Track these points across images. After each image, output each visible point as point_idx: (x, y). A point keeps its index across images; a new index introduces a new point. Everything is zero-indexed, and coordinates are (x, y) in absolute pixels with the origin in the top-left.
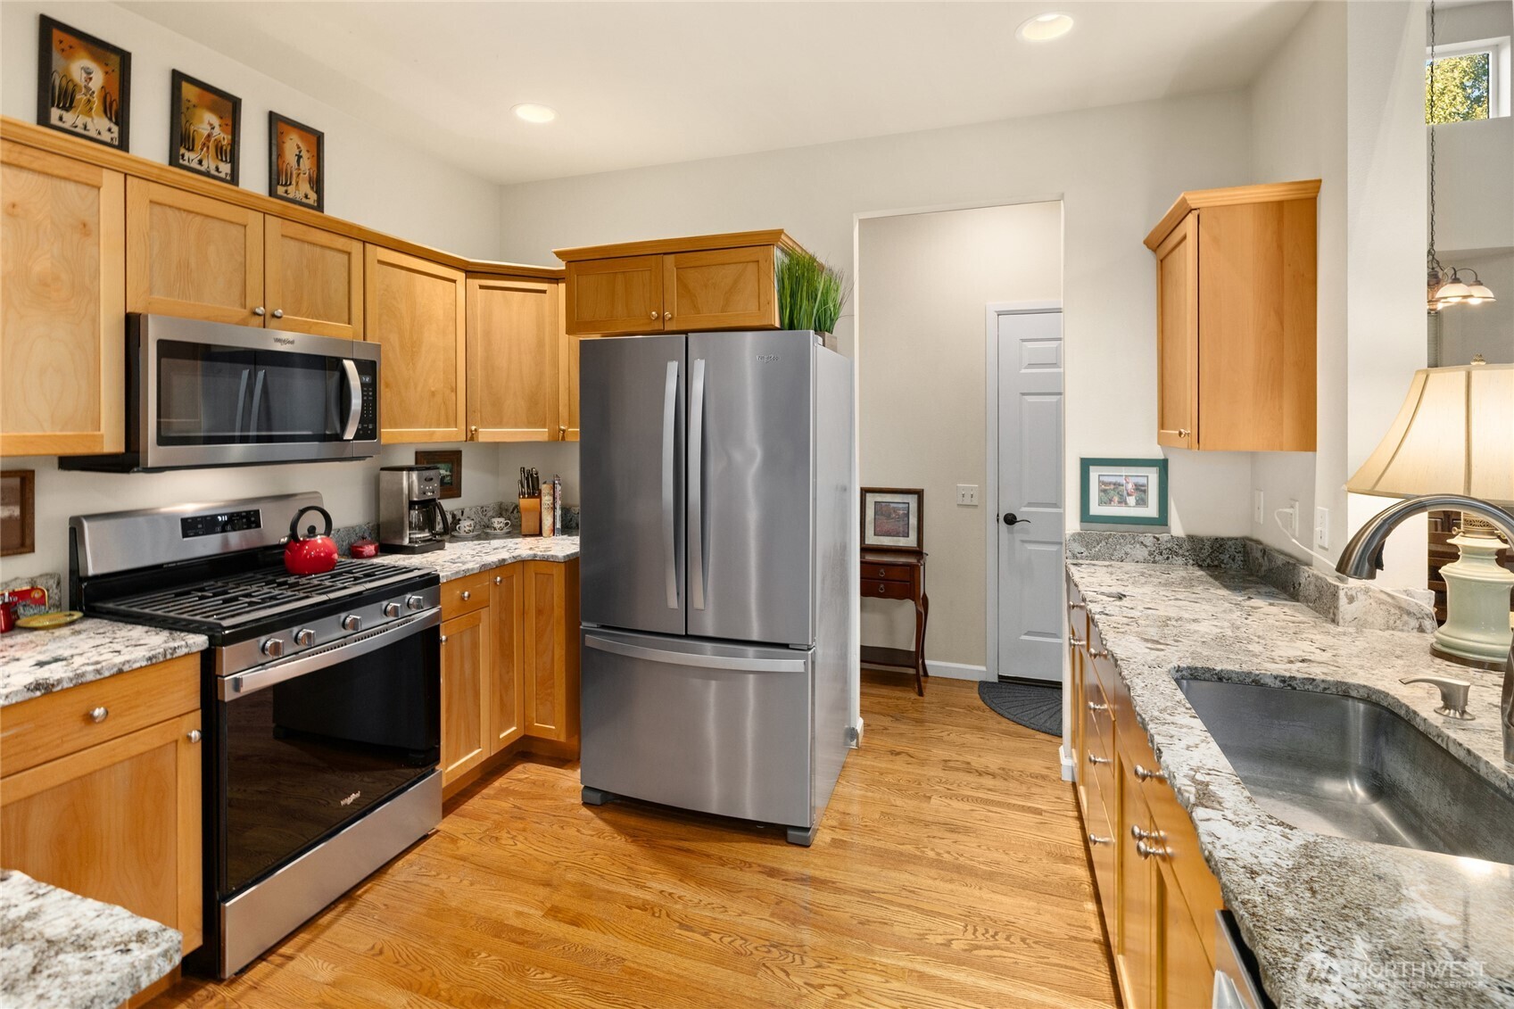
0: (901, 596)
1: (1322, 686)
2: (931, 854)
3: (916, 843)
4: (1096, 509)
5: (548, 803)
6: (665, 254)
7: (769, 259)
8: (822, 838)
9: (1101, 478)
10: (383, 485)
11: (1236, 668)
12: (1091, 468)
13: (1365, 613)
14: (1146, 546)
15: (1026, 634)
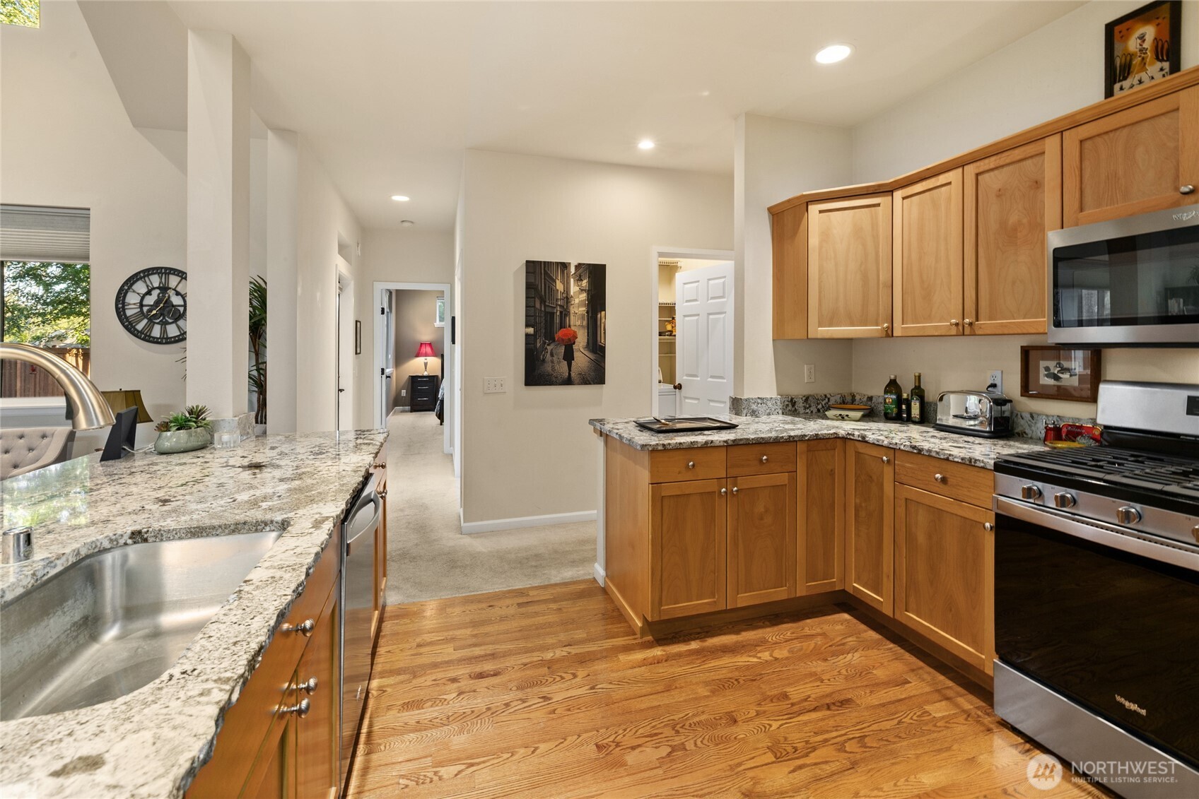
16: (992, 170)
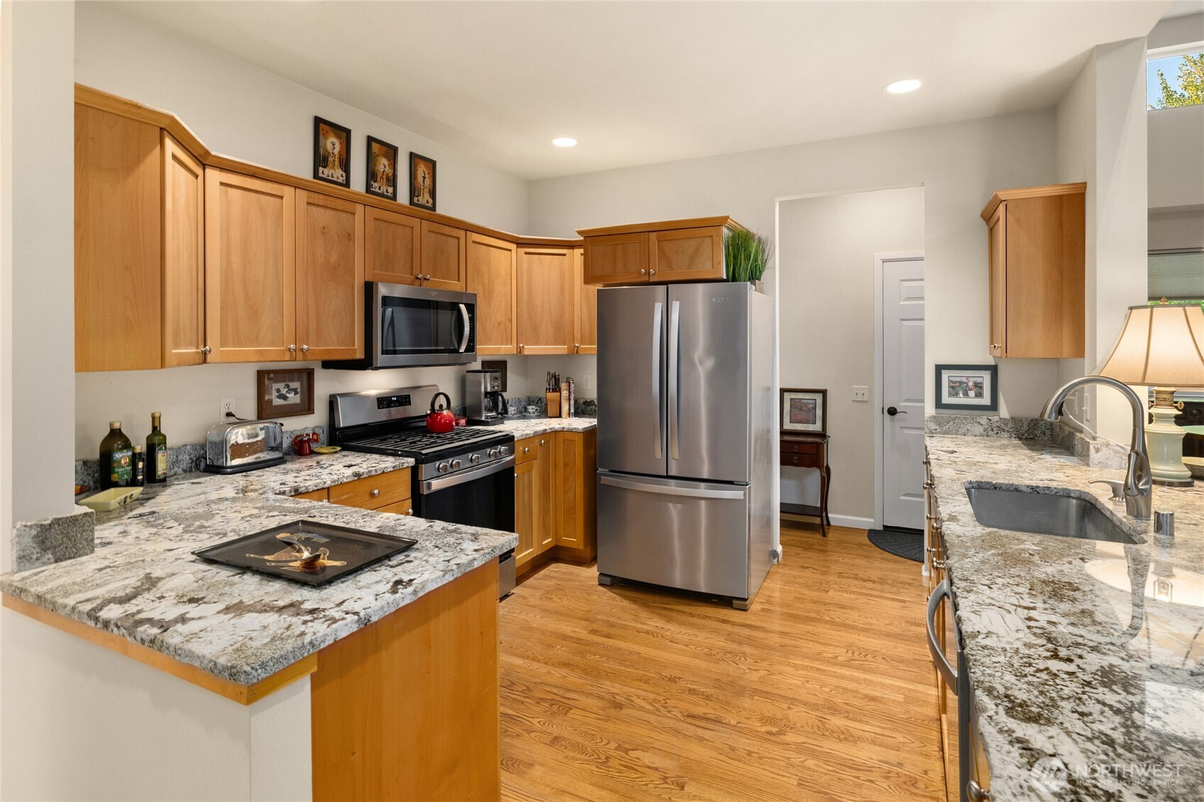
0: (809, 466)
1: (1055, 491)
2: (828, 618)
3: (818, 612)
4: (946, 399)
5: (577, 583)
6: (650, 232)
7: (719, 235)
8: (755, 607)
9: (950, 378)
10: (468, 383)
11: (1006, 482)
12: (943, 371)
13: (1107, 459)
14: (982, 425)
15: (904, 495)
16: (319, 206)
